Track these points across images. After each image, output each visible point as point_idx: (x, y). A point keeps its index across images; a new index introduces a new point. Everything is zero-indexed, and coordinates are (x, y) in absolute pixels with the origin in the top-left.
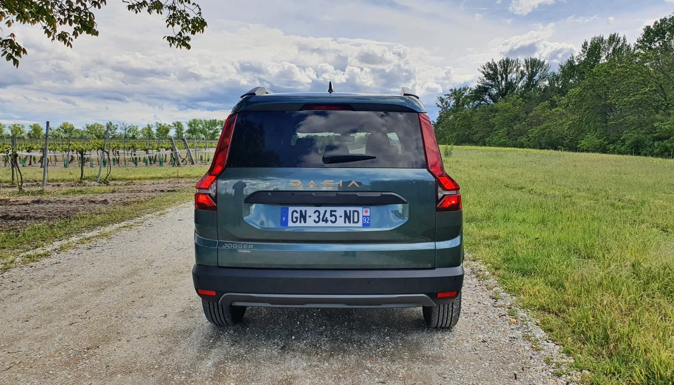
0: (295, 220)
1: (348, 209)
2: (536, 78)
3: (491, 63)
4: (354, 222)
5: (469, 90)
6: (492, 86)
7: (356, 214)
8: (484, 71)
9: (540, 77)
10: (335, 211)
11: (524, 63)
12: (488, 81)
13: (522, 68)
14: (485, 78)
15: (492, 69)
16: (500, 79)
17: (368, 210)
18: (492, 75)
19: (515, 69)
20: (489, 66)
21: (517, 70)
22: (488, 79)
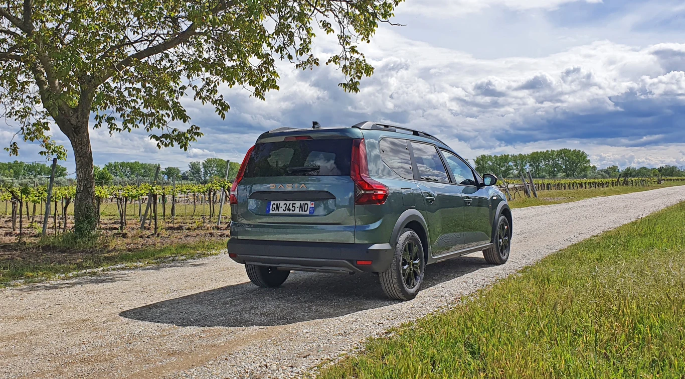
0: (273, 209)
1: (302, 202)
4: (305, 211)
7: (306, 205)
10: (295, 204)
17: (314, 203)
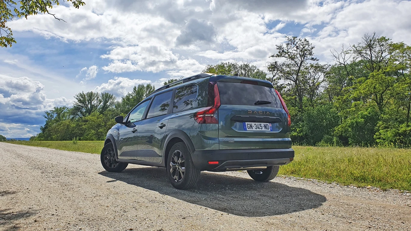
0: (249, 128)
1: (265, 124)
2: (108, 104)
3: (82, 94)
4: (267, 129)
5: (66, 109)
6: (82, 106)
8: (78, 98)
9: (110, 103)
10: (261, 124)
11: (101, 95)
12: (80, 104)
13: (100, 98)
14: (78, 102)
15: (82, 97)
16: (87, 103)
17: (271, 124)
18: (83, 100)
19: (96, 98)
20: (81, 95)
21: (97, 99)
22: (80, 103)
